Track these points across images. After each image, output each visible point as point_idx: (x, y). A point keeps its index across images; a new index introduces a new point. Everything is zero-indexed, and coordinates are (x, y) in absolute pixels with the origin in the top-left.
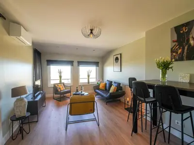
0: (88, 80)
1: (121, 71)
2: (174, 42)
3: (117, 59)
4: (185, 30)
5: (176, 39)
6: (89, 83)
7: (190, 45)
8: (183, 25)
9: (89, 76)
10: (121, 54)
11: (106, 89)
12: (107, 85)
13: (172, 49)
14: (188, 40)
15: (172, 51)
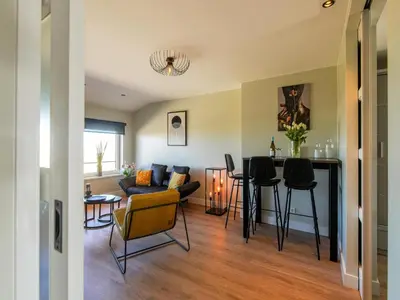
0: (100, 167)
1: (186, 144)
2: (281, 106)
3: (176, 120)
4: (294, 93)
5: (284, 103)
6: (100, 174)
7: (299, 113)
8: (292, 87)
9: (100, 157)
10: (186, 112)
11: (153, 183)
12: (156, 175)
13: (279, 115)
14: (297, 107)
15: (280, 118)
